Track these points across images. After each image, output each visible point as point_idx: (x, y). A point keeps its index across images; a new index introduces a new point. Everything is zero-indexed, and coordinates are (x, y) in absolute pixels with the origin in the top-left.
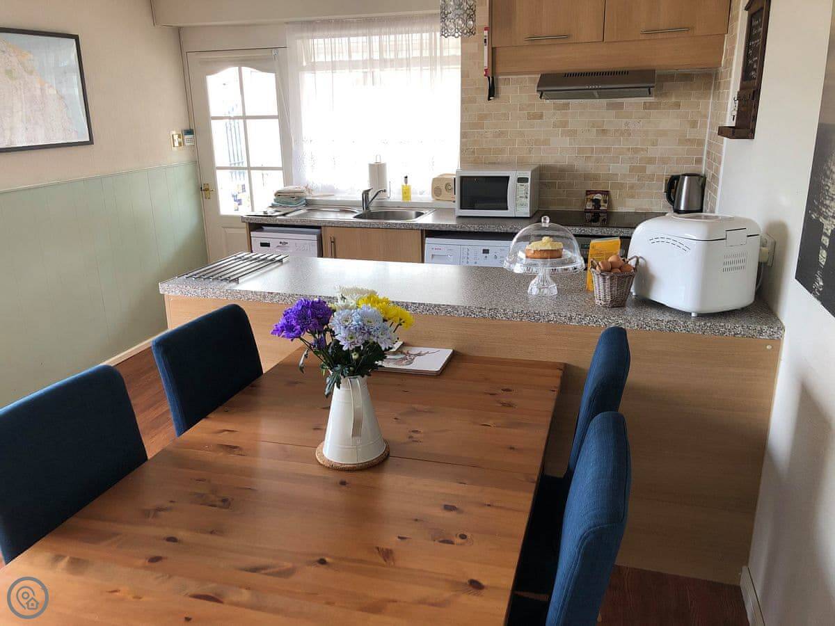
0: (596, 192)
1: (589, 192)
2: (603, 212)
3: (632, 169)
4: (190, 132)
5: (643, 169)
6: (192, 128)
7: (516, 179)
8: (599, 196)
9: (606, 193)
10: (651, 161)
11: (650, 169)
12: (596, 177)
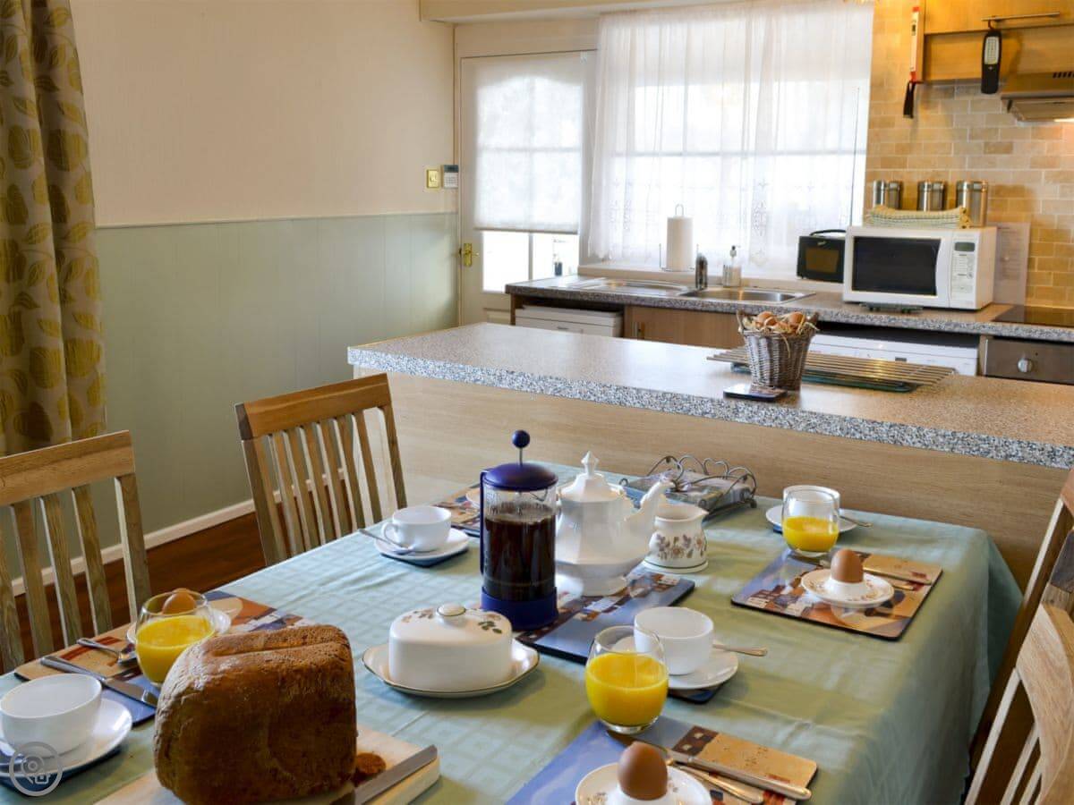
4: (453, 169)
6: (458, 163)
7: (953, 245)
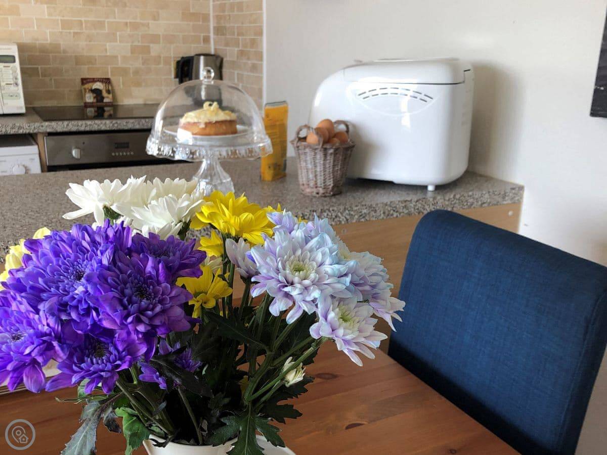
0: (94, 80)
1: (84, 81)
2: (108, 105)
3: (134, 50)
5: (147, 50)
8: (98, 85)
9: (107, 81)
10: (155, 39)
11: (155, 50)
12: (90, 60)
